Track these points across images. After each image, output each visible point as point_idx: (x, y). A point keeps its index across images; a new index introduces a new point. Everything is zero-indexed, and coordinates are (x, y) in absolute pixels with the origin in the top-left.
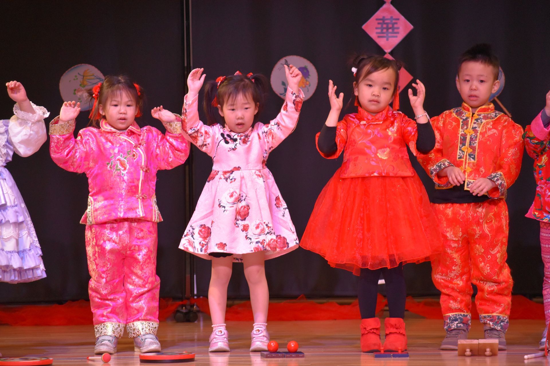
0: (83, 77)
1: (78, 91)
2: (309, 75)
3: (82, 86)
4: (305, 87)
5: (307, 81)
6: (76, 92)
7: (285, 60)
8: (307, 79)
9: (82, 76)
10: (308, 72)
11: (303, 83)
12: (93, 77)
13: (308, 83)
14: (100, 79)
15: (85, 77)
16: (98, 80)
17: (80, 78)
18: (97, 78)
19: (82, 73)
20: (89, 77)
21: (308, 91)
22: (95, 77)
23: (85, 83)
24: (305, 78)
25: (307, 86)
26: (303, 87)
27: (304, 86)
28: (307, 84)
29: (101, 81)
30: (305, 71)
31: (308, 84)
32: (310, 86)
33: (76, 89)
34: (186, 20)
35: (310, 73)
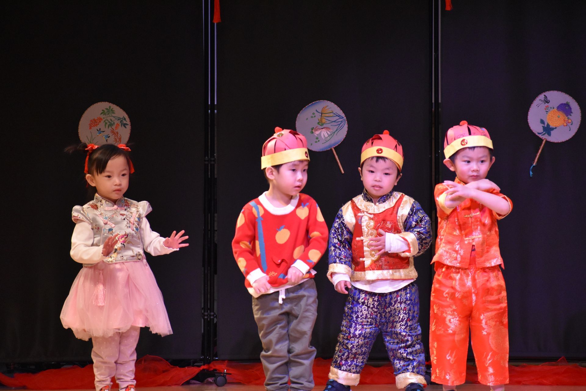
0: (322, 115)
1: (316, 130)
2: (571, 112)
3: (320, 124)
4: (567, 125)
5: (568, 119)
6: (313, 131)
7: (544, 95)
8: (569, 116)
9: (320, 113)
10: (570, 108)
11: (564, 121)
12: (332, 115)
13: (570, 121)
14: (339, 116)
15: (323, 114)
16: (338, 118)
17: (318, 115)
18: (337, 116)
19: (320, 111)
20: (327, 115)
21: (570, 130)
22: (335, 114)
23: (324, 121)
24: (567, 116)
25: (570, 124)
26: (564, 126)
27: (565, 124)
28: (568, 122)
29: (340, 118)
30: (567, 108)
31: (570, 123)
32: (572, 124)
33: (313, 128)
34: (435, 52)
35: (572, 111)
